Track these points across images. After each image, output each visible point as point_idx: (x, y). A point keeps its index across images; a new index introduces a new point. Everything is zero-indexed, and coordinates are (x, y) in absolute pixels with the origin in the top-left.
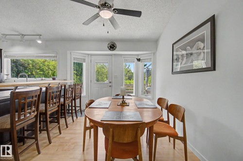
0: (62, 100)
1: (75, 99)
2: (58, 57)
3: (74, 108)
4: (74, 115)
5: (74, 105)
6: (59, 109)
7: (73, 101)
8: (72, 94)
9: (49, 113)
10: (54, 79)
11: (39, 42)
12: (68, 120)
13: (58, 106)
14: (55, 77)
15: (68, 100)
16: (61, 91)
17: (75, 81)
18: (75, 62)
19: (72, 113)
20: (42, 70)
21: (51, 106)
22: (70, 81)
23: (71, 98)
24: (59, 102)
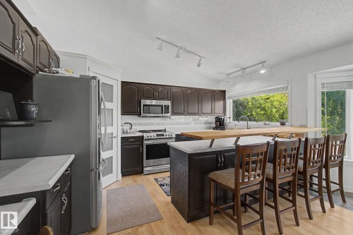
0: (301, 163)
1: (326, 167)
2: (289, 88)
3: (324, 183)
4: (325, 196)
5: (324, 177)
6: (295, 178)
7: (324, 170)
8: (320, 155)
9: (279, 182)
10: (283, 124)
11: (263, 72)
12: (312, 204)
13: (294, 175)
14: (285, 121)
15: (312, 167)
16: (298, 148)
17: (326, 129)
18: (325, 90)
19: (320, 192)
20: (264, 109)
21: (283, 171)
22: (315, 129)
23: (319, 164)
24: (296, 167)
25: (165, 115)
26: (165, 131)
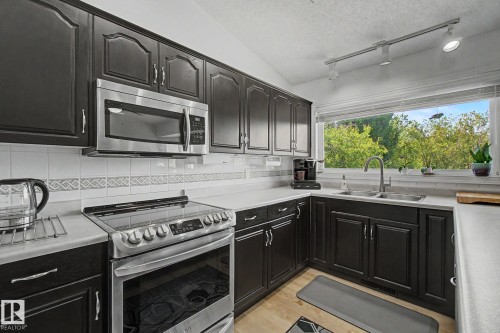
11: (451, 45)
25: (191, 149)
26: (182, 200)
